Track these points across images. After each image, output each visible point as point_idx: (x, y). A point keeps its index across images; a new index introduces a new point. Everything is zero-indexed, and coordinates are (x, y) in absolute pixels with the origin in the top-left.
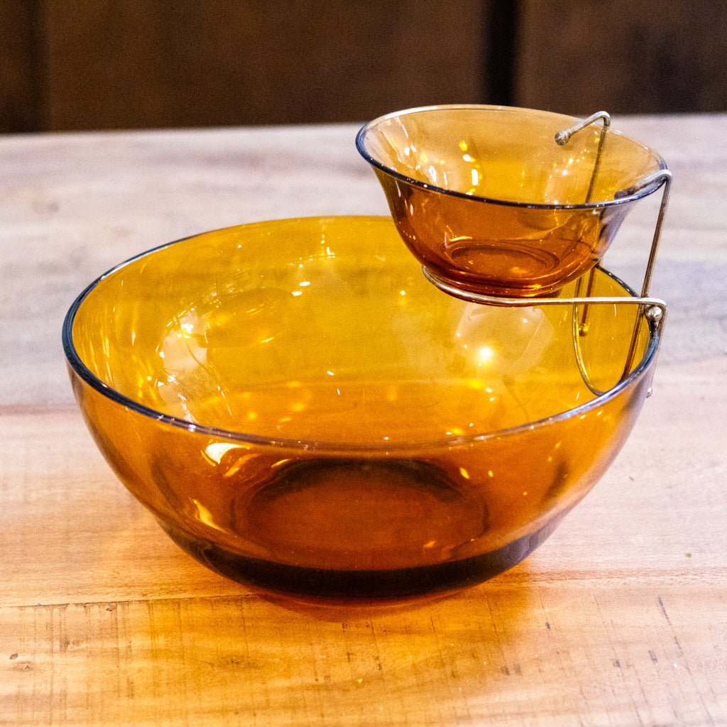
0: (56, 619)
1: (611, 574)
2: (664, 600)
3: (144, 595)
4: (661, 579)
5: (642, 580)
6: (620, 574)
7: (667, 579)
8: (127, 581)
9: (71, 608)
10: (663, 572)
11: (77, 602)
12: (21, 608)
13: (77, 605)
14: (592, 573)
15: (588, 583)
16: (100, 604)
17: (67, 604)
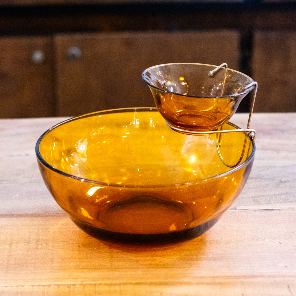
0: (46, 290)
1: (269, 277)
2: (290, 286)
3: (82, 282)
4: (289, 278)
5: (282, 279)
6: (273, 276)
7: (292, 279)
8: (75, 277)
9: (52, 286)
10: (290, 276)
11: (55, 284)
12: (33, 286)
13: (55, 285)
14: (262, 276)
15: (260, 279)
16: (64, 285)
17: (51, 285)
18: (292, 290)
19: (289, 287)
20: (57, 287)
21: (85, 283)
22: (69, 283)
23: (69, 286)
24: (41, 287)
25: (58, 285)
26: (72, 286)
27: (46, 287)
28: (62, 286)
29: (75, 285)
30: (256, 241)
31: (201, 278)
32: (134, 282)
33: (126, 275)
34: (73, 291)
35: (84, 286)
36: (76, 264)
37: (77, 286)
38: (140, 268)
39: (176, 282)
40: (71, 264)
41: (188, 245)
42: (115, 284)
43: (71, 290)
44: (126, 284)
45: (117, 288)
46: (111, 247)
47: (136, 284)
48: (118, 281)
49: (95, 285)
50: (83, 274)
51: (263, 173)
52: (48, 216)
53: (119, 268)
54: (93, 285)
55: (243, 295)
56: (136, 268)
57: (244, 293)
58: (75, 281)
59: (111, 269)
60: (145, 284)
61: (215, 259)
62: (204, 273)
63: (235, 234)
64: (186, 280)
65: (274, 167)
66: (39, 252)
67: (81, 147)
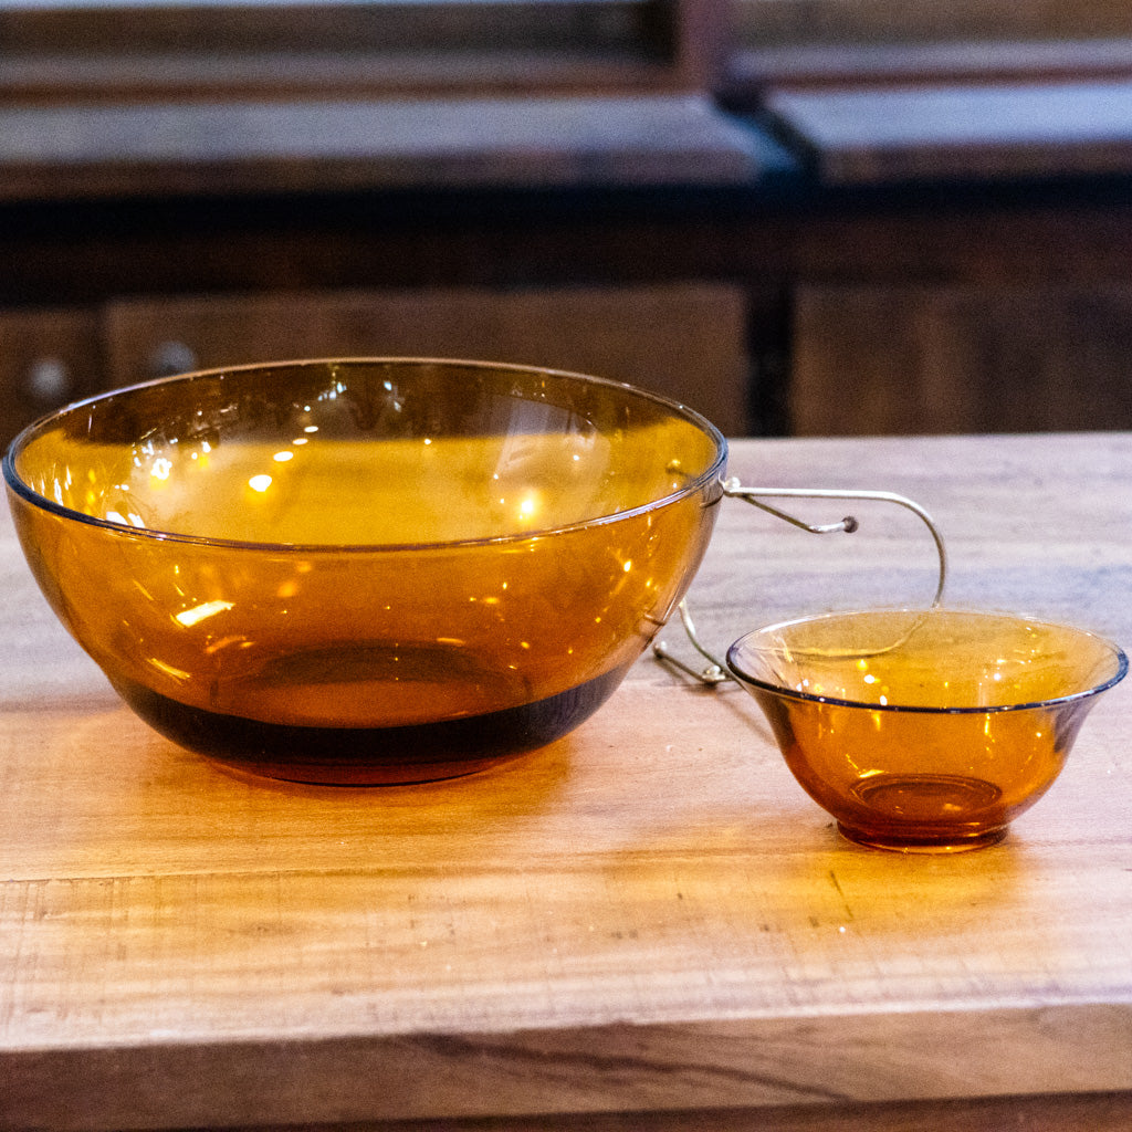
0: (33, 893)
2: (836, 874)
3: (151, 871)
8: (129, 858)
9: (52, 884)
11: (61, 877)
13: (61, 880)
16: (92, 880)
17: (48, 880)
18: (840, 883)
19: (833, 876)
20: (68, 884)
21: (159, 874)
22: (105, 875)
23: (109, 882)
24: (17, 886)
25: (71, 881)
26: (117, 883)
27: (32, 886)
28: (86, 883)
29: (130, 878)
30: (734, 767)
31: (546, 856)
32: (323, 869)
33: (299, 852)
34: (121, 894)
35: (159, 881)
36: (133, 827)
37: (132, 882)
38: (345, 835)
39: (463, 869)
40: (116, 828)
41: (508, 779)
42: (262, 877)
43: (116, 892)
44: (297, 874)
45: (267, 886)
46: (250, 783)
47: (330, 874)
48: (269, 869)
49: (196, 879)
50: (156, 851)
51: (773, 591)
52: (46, 708)
53: (273, 836)
54: (190, 877)
55: (680, 896)
56: (334, 835)
57: (683, 893)
58: (129, 870)
59: (249, 839)
60: (361, 873)
61: (593, 811)
62: (555, 844)
63: (668, 747)
64: (495, 862)
65: (812, 576)
66: (15, 799)
67: (156, 466)
